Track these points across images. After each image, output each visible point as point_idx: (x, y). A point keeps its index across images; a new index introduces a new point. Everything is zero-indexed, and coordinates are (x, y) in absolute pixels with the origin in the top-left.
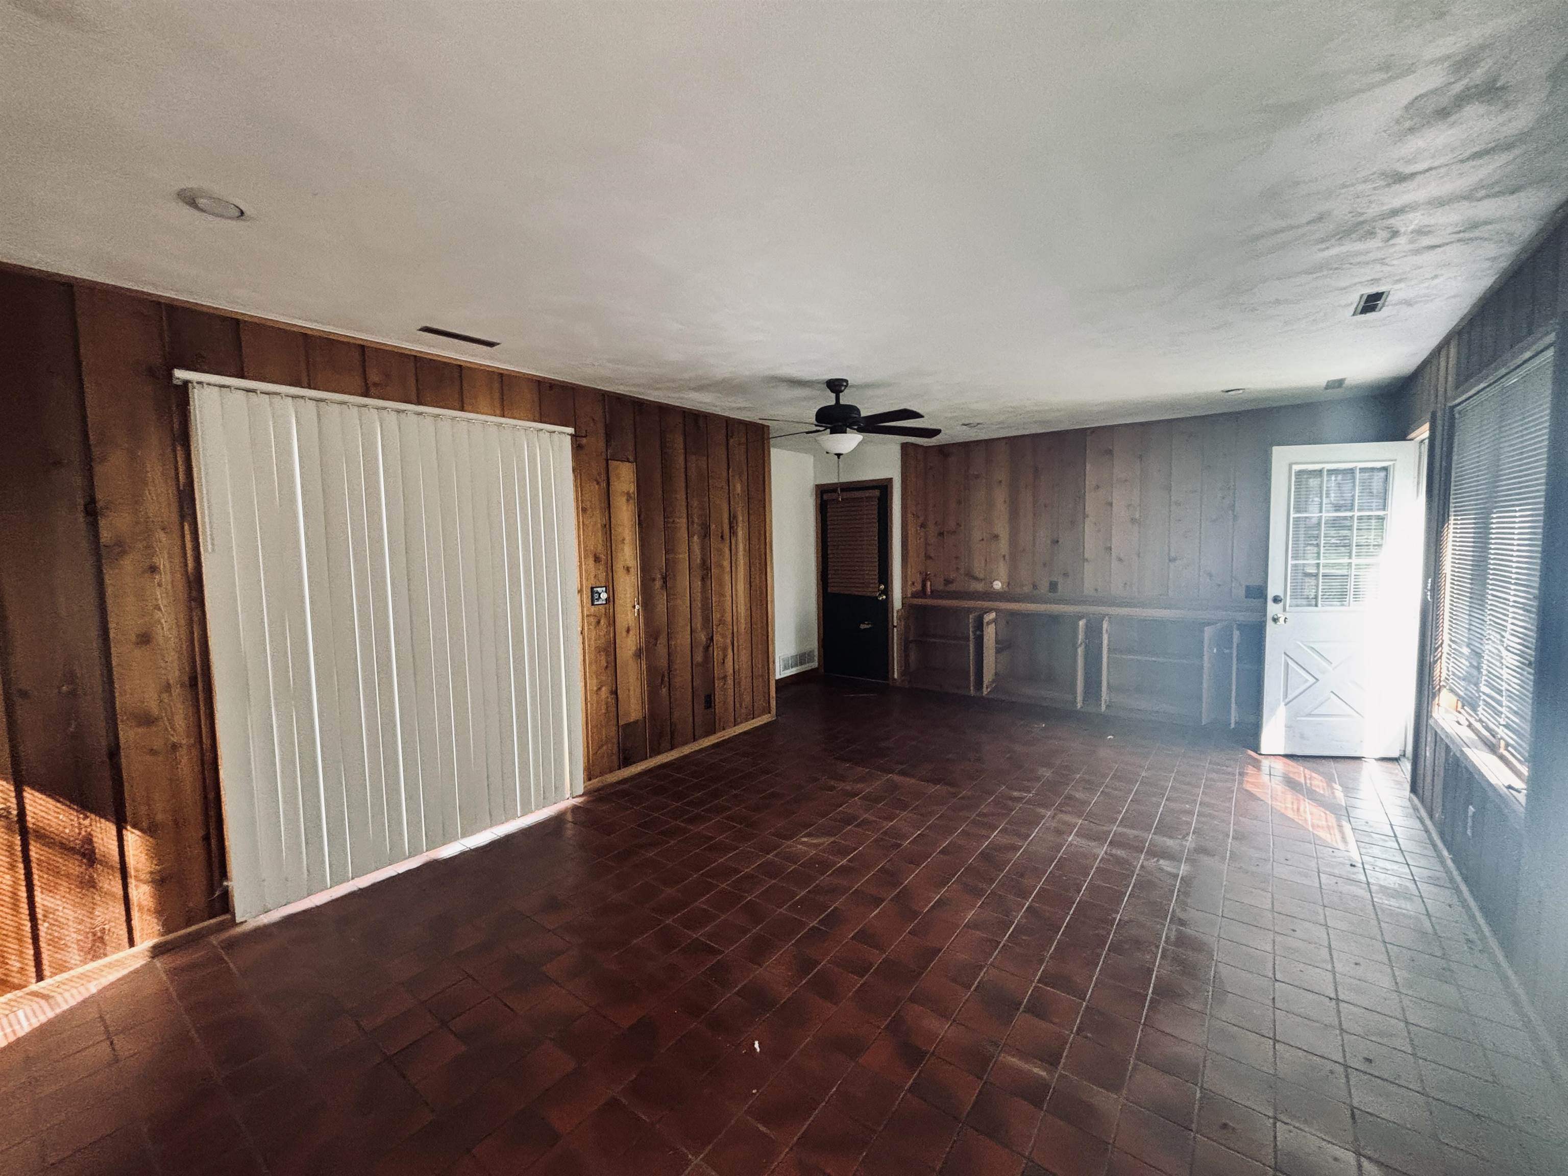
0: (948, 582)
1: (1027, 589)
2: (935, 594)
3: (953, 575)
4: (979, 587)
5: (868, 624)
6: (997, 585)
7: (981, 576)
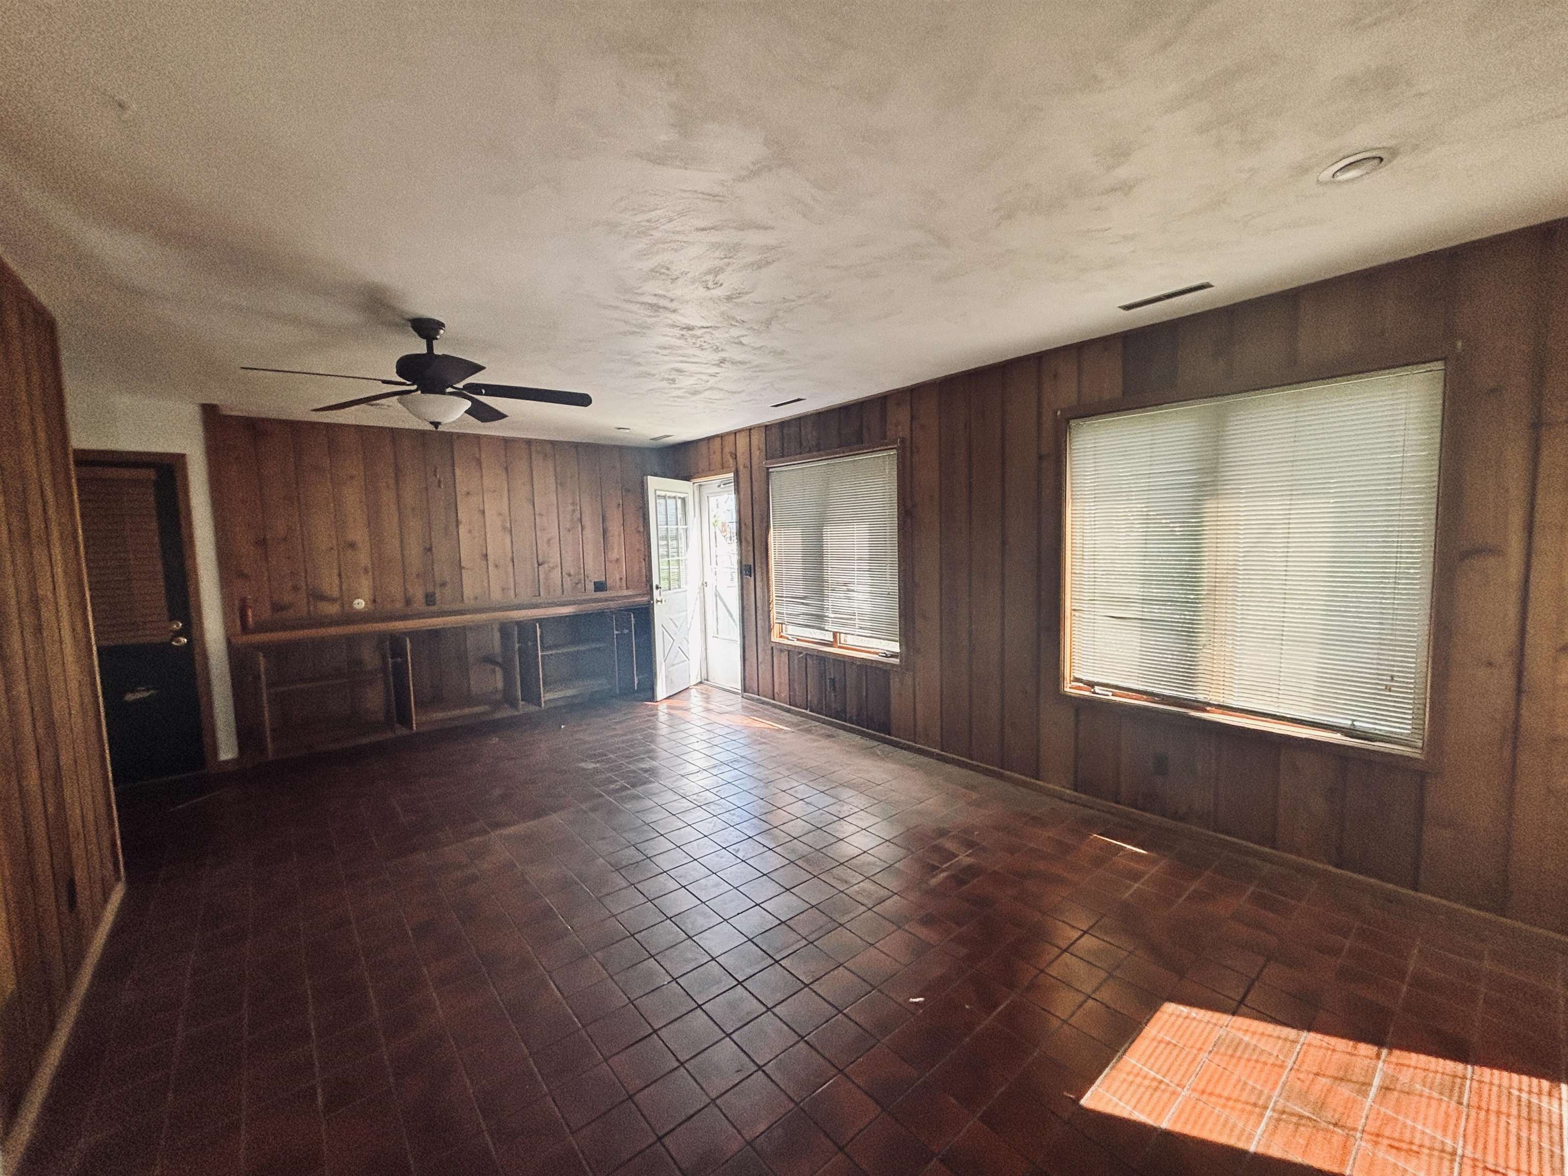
0: (278, 607)
1: (399, 605)
2: (262, 628)
3: (287, 598)
4: (332, 609)
5: (148, 690)
6: (360, 604)
7: (335, 593)
